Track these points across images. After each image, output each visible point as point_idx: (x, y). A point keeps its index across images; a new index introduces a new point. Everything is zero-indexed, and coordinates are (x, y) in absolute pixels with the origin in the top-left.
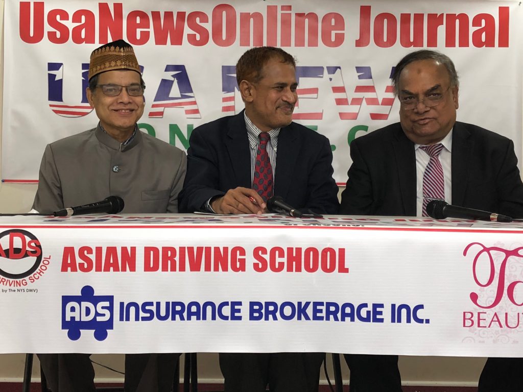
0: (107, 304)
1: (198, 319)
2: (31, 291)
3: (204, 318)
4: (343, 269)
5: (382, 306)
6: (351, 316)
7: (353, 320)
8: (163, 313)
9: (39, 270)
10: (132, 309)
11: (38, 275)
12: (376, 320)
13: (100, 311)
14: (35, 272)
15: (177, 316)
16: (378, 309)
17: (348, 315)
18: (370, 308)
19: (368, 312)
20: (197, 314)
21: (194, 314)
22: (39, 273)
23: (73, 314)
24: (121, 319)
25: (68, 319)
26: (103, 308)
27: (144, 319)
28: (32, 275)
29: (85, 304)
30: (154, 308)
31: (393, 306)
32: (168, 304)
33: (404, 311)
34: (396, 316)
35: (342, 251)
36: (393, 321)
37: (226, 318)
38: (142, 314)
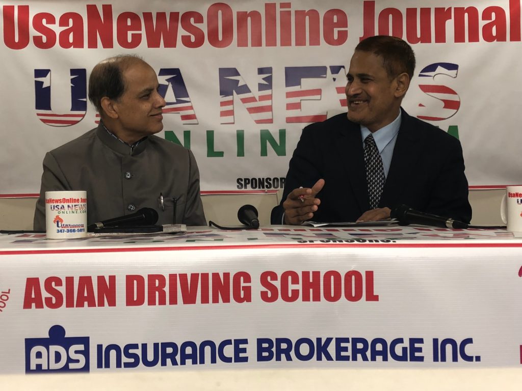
0: (81, 347)
1: (194, 362)
3: (202, 362)
4: (372, 297)
5: (421, 341)
6: (384, 354)
7: (385, 359)
8: (150, 357)
10: (113, 353)
12: (414, 358)
13: (73, 356)
15: (169, 361)
16: (417, 345)
17: (379, 353)
18: (406, 344)
19: (404, 349)
20: (193, 357)
21: (189, 356)
23: (39, 361)
24: (100, 366)
25: (33, 367)
26: (76, 352)
27: (127, 365)
29: (54, 348)
30: (139, 352)
31: (435, 341)
32: (156, 345)
33: (449, 348)
34: (439, 354)
35: (370, 275)
36: (436, 359)
37: (228, 360)
38: (124, 359)
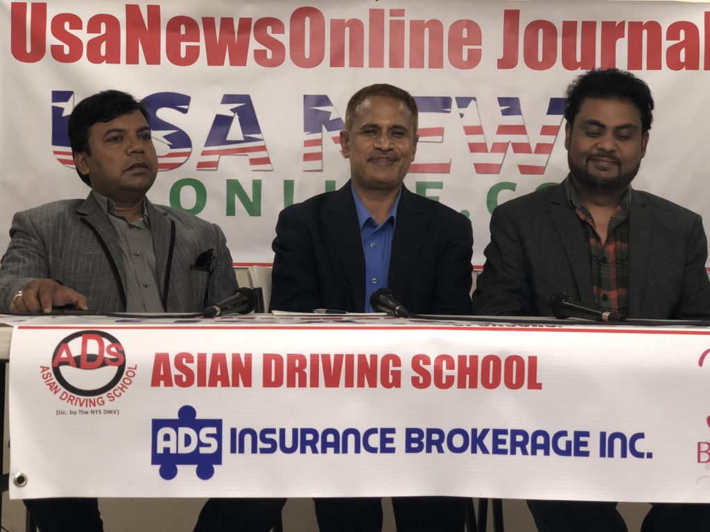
0: (213, 430)
1: (337, 451)
2: (110, 412)
3: (345, 451)
4: (534, 385)
5: (587, 434)
6: (545, 448)
7: (547, 453)
8: (289, 444)
9: (121, 384)
10: (248, 438)
11: (119, 391)
12: (578, 453)
13: (204, 440)
14: (116, 387)
15: (308, 448)
16: (582, 439)
17: (540, 447)
18: (571, 437)
19: (568, 443)
20: (335, 445)
21: (330, 445)
22: (121, 389)
23: (167, 444)
24: (233, 451)
25: (160, 450)
26: (208, 435)
27: (264, 451)
28: (111, 391)
29: (183, 431)
30: (276, 437)
31: (603, 435)
32: (295, 431)
33: (617, 442)
34: (606, 449)
35: (533, 360)
36: (602, 454)
37: (373, 450)
38: (260, 445)
